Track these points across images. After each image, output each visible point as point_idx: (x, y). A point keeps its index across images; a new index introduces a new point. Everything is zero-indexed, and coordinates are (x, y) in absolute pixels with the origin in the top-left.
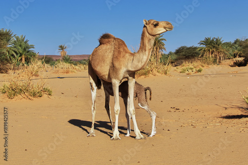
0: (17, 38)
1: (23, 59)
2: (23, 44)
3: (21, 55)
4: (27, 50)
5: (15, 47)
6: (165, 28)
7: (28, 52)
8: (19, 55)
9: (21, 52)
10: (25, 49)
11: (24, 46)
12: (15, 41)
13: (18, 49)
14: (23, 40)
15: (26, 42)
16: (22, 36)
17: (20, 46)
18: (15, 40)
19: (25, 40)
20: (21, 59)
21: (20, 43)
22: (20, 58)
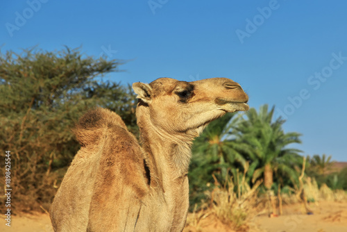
0: (252, 114)
1: (269, 176)
2: (266, 130)
3: (261, 164)
4: (279, 148)
5: (245, 141)
6: (219, 101)
7: (282, 154)
8: (255, 164)
9: (261, 154)
10: (272, 147)
11: (268, 137)
12: (245, 124)
13: (253, 146)
14: (268, 119)
15: (275, 127)
16: (265, 108)
17: (259, 136)
18: (246, 118)
19: (273, 121)
20: (262, 176)
21: (256, 130)
22: (257, 173)
